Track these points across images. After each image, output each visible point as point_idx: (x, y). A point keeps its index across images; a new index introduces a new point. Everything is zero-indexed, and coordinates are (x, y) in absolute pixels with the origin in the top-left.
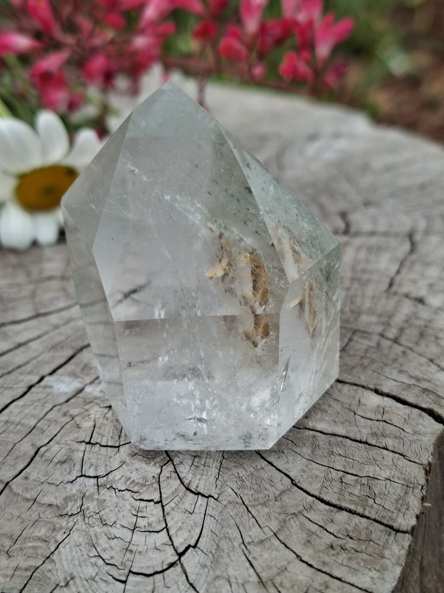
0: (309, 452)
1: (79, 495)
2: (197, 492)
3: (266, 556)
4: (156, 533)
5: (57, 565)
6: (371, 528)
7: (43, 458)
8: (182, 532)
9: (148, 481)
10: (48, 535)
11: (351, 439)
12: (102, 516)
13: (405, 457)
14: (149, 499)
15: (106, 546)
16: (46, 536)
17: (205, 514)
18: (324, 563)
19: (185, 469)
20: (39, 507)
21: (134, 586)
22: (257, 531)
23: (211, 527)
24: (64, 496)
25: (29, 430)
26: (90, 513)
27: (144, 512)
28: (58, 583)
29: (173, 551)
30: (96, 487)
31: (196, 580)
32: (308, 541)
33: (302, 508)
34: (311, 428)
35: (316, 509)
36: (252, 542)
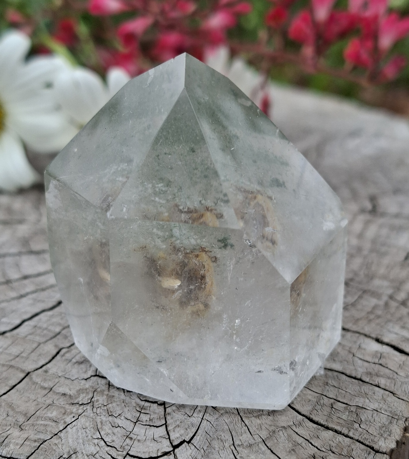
1: (91, 389)
3: (253, 457)
4: (155, 427)
5: (63, 441)
6: (353, 447)
7: (64, 358)
8: (179, 429)
10: (59, 417)
11: (346, 375)
12: (109, 408)
13: (395, 395)
14: (153, 401)
15: (110, 432)
16: (57, 418)
17: (202, 419)
20: (54, 395)
22: (247, 437)
23: (206, 429)
24: (78, 388)
25: (54, 335)
26: (98, 405)
27: (147, 410)
28: (61, 455)
29: (169, 443)
30: (107, 386)
32: (293, 450)
33: (292, 423)
35: (305, 426)
36: (241, 445)
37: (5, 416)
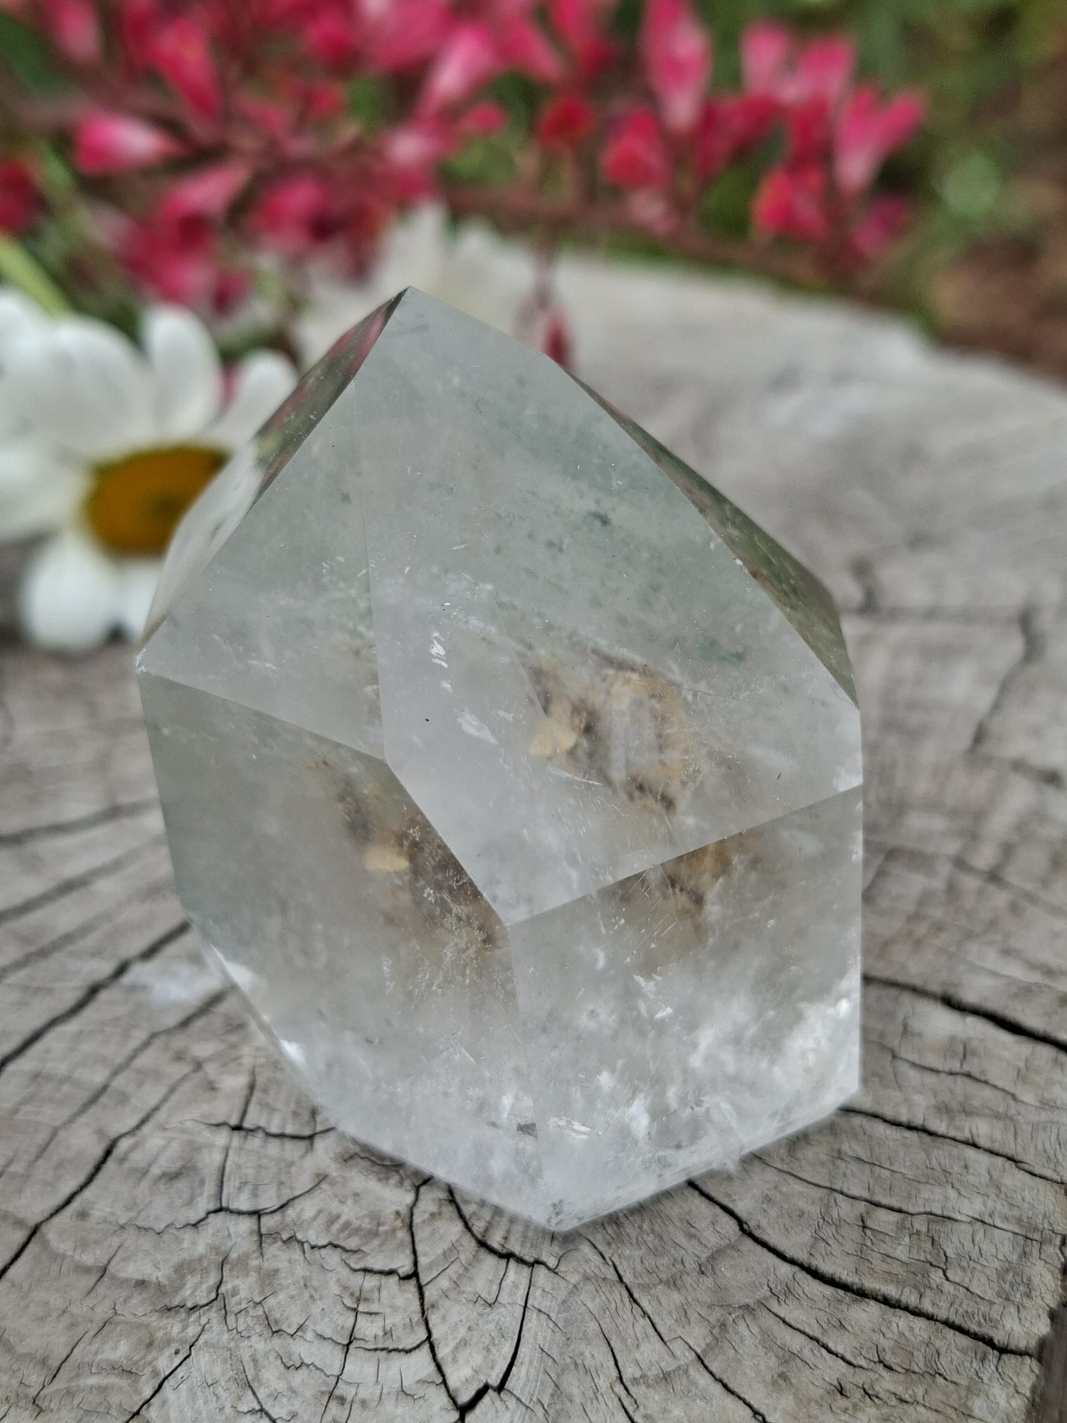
0: (783, 1150)
1: (213, 1257)
2: (504, 1251)
3: (677, 1412)
4: (402, 1355)
6: (938, 1344)
7: (126, 1165)
8: (468, 1351)
9: (383, 1225)
10: (136, 1358)
11: (885, 1121)
12: (270, 1311)
13: (1020, 1165)
14: (387, 1269)
15: (280, 1386)
16: (131, 1359)
20: (113, 1289)
22: (654, 1351)
23: (540, 1341)
24: (176, 1259)
25: (90, 1094)
26: (240, 1303)
27: (373, 1301)
29: (444, 1399)
30: (256, 1238)
32: (783, 1376)
33: (765, 1291)
35: (801, 1294)
36: (641, 1377)
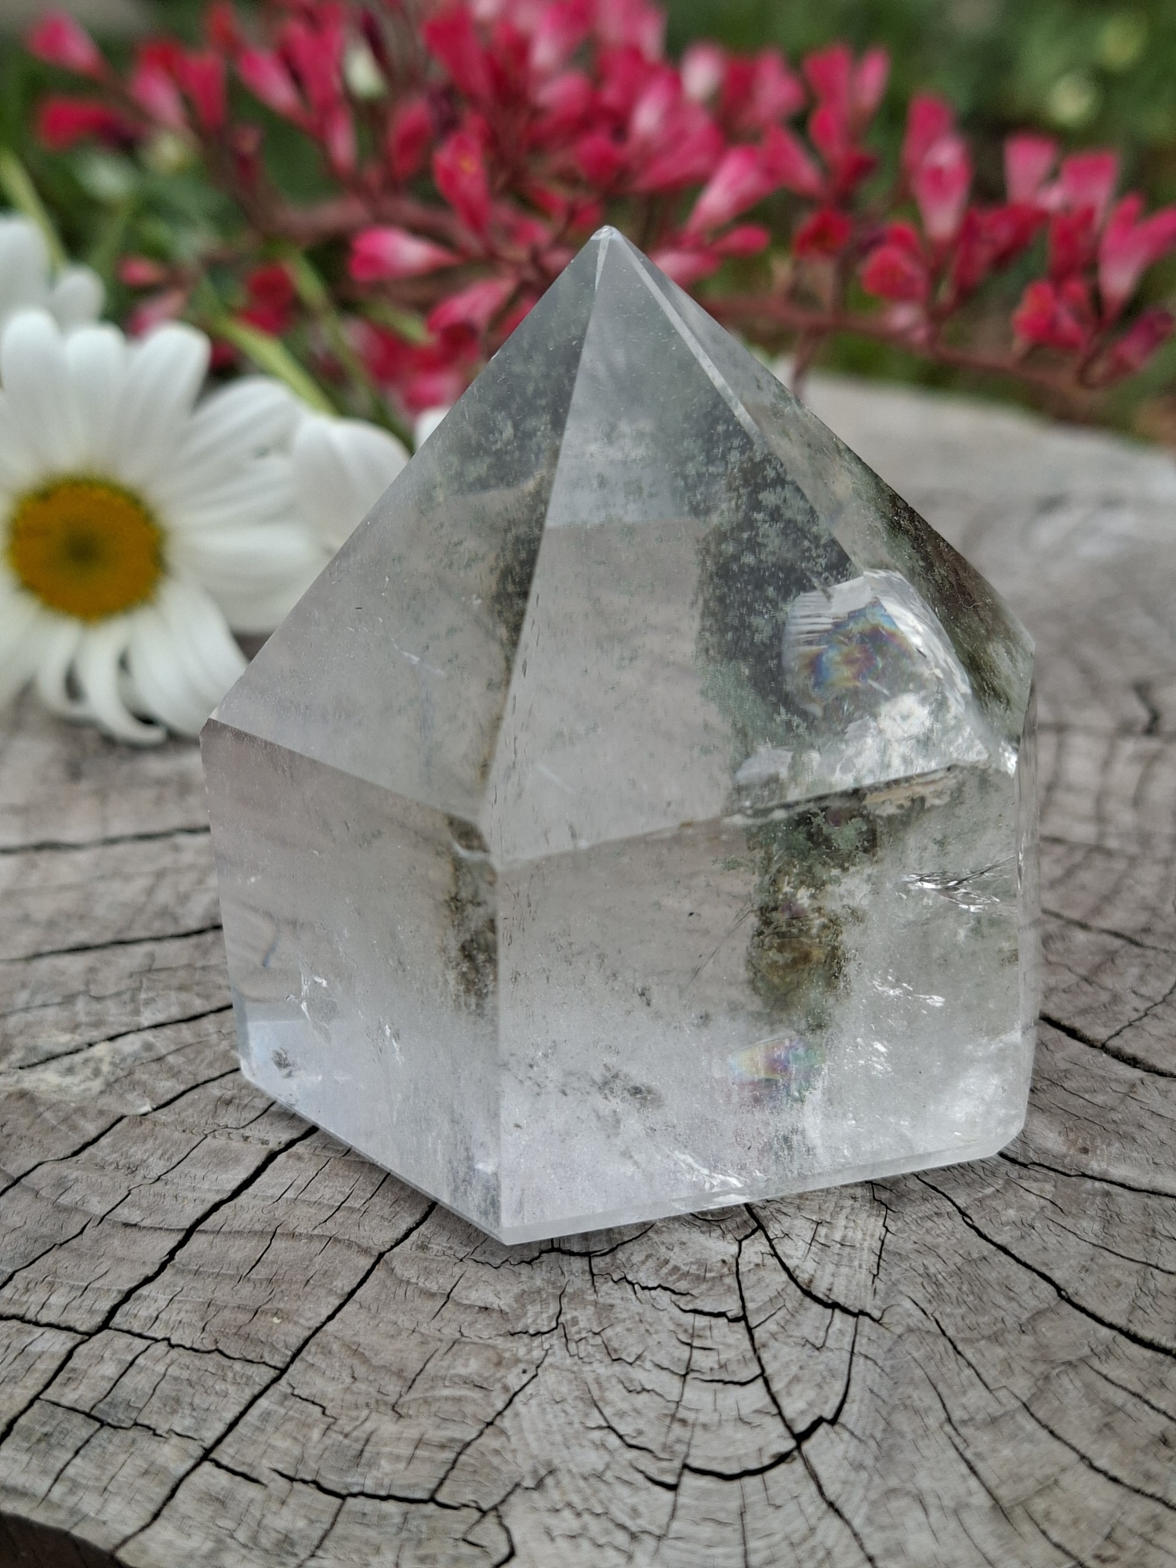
0: (1097, 1227)
1: (550, 1290)
2: (830, 1302)
3: (1006, 1452)
4: (738, 1387)
5: (513, 1439)
8: (801, 1387)
9: (710, 1272)
10: (486, 1374)
12: (609, 1340)
14: (716, 1311)
15: (625, 1406)
16: (481, 1376)
18: (1149, 1477)
19: (796, 1250)
20: (458, 1313)
21: (697, 1499)
22: (980, 1397)
23: (869, 1382)
24: (516, 1290)
26: (579, 1332)
27: (706, 1338)
28: (517, 1481)
29: (781, 1428)
30: (588, 1277)
31: (840, 1495)
32: (1107, 1426)
33: (1086, 1351)
34: (1095, 1175)
35: (1122, 1356)
36: (969, 1419)
37: (349, 1380)
